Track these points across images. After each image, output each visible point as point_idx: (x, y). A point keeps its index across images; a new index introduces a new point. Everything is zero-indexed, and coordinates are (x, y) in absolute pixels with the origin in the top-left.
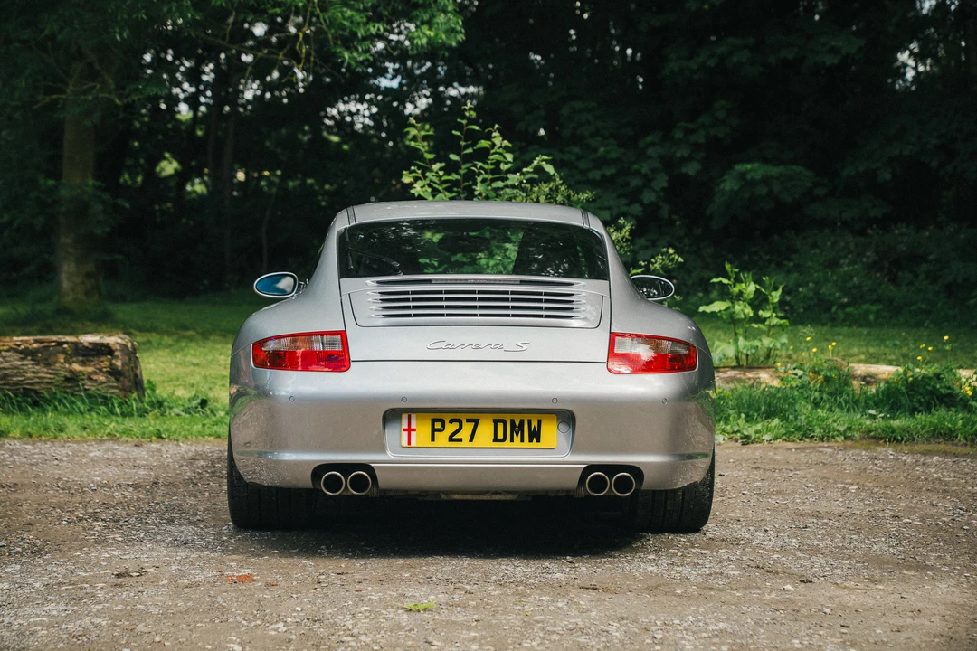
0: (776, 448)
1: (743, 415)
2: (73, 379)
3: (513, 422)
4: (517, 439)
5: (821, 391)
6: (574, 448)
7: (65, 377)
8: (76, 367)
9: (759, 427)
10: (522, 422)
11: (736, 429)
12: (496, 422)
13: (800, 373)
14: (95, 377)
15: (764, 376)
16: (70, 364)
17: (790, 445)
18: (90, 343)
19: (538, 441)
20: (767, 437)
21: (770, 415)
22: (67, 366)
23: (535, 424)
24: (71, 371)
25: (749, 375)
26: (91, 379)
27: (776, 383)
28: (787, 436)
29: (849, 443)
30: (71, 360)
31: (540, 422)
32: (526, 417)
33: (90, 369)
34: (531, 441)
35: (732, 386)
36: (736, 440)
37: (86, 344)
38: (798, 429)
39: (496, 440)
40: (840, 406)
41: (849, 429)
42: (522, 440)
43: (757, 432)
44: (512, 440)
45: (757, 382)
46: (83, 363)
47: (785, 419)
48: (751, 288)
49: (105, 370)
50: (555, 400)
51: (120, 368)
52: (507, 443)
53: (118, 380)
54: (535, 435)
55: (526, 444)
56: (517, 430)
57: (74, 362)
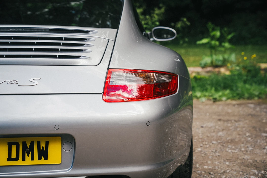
0: (228, 105)
1: (213, 89)
3: (24, 144)
4: (28, 158)
5: (247, 76)
6: (76, 164)
9: (220, 94)
10: (32, 144)
11: (210, 94)
12: (10, 145)
13: (238, 68)
15: (223, 70)
17: (234, 102)
19: (46, 158)
20: (224, 99)
21: (225, 88)
23: (43, 145)
25: (217, 70)
27: (228, 73)
28: (233, 98)
29: (260, 100)
31: (47, 144)
32: (35, 140)
34: (40, 159)
35: (209, 74)
36: (210, 100)
38: (238, 94)
39: (10, 159)
40: (255, 82)
41: (260, 93)
42: (32, 159)
43: (220, 96)
44: (24, 159)
45: (219, 72)
47: (231, 89)
48: (218, 34)
50: (57, 126)
52: (20, 162)
54: (44, 154)
55: (36, 161)
56: (28, 150)
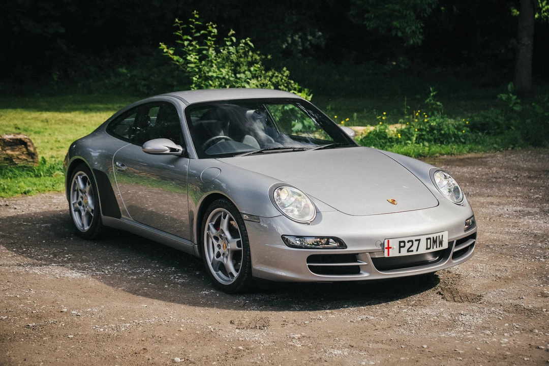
2: (10, 159)
7: (4, 158)
8: (9, 152)
14: (20, 157)
16: (5, 151)
18: (10, 139)
22: (4, 152)
24: (7, 154)
26: (18, 158)
30: (5, 149)
33: (17, 153)
37: (7, 139)
46: (13, 150)
49: (25, 153)
51: (33, 152)
53: (33, 158)
57: (7, 150)
